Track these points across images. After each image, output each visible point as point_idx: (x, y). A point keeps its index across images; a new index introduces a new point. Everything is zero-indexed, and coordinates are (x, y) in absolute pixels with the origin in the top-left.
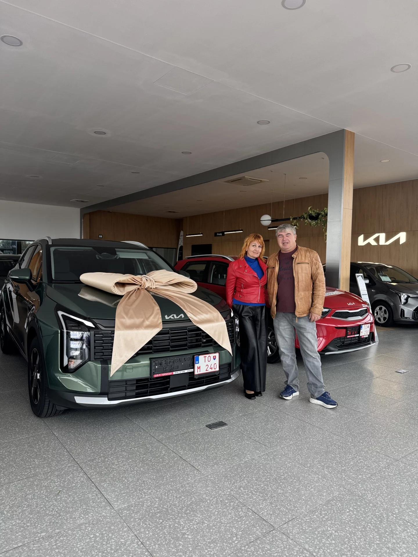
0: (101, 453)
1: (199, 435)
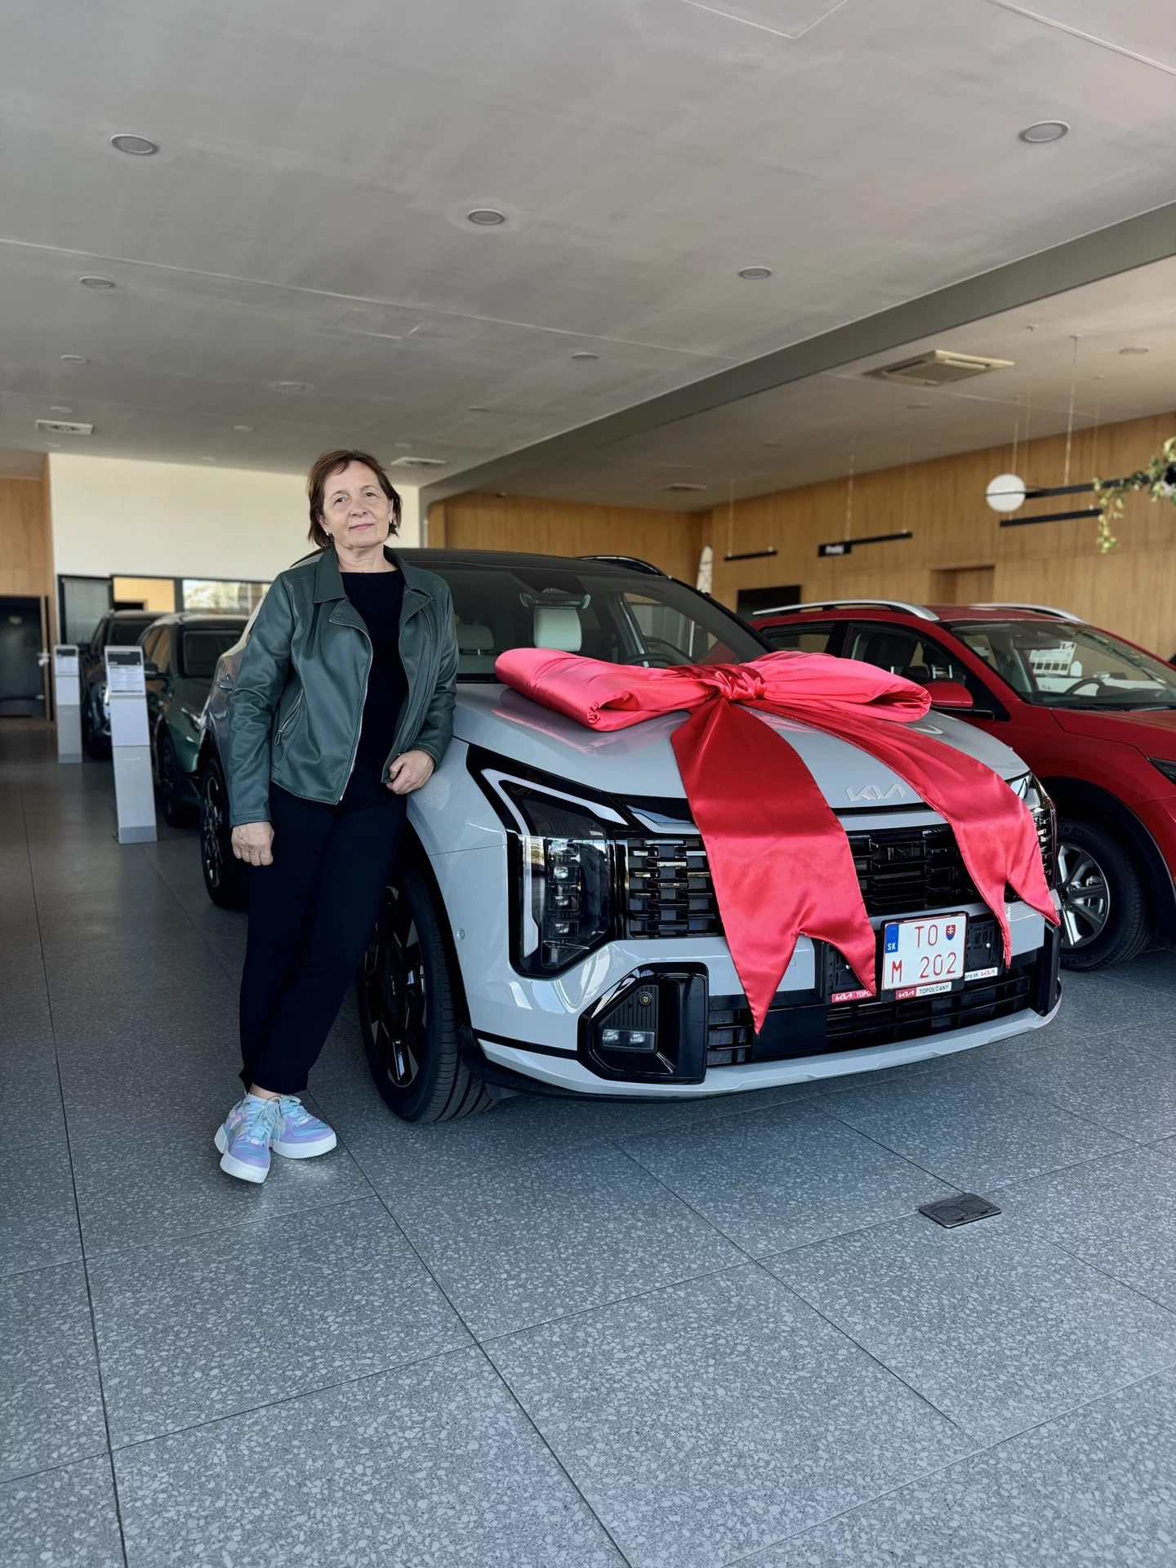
0: (558, 1301)
1: (904, 1247)
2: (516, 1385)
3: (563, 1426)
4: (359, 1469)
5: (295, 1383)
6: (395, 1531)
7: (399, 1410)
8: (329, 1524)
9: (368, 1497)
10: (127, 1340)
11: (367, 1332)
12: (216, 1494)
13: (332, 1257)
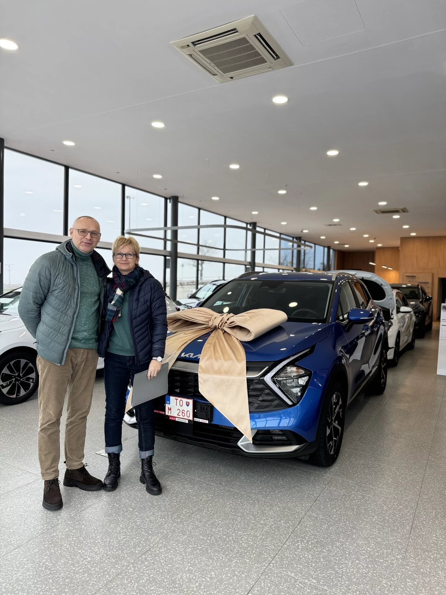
2: (408, 558)
3: (410, 573)
4: (351, 547)
5: (353, 524)
6: (347, 562)
7: (371, 543)
8: (334, 551)
9: (347, 553)
10: (327, 496)
11: (381, 525)
12: (318, 532)
13: (390, 506)
